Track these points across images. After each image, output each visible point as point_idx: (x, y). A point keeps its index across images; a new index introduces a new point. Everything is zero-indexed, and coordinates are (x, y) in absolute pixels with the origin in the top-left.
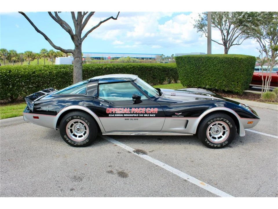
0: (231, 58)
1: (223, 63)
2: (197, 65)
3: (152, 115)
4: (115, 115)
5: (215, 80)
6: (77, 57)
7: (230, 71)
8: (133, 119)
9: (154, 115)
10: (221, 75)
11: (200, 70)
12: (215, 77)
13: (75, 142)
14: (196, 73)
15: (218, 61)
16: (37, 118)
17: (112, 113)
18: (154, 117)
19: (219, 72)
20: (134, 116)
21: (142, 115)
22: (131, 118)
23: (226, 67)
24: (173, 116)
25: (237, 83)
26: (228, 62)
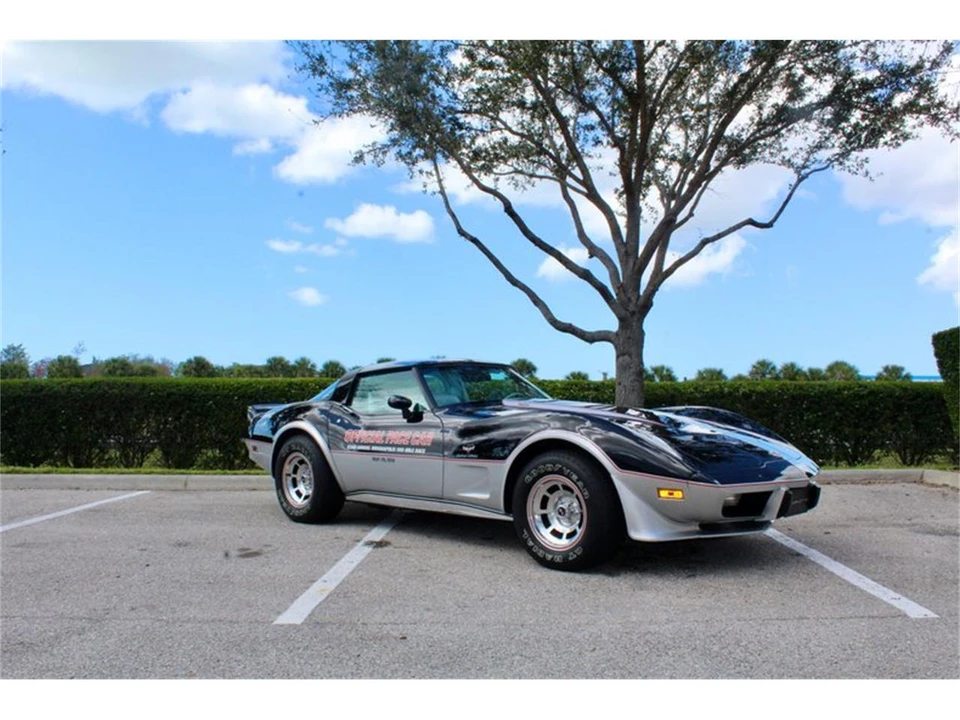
3: (420, 451)
4: (360, 447)
8: (386, 459)
9: (424, 451)
17: (354, 443)
20: (387, 452)
21: (403, 450)
22: (384, 457)
24: (459, 455)
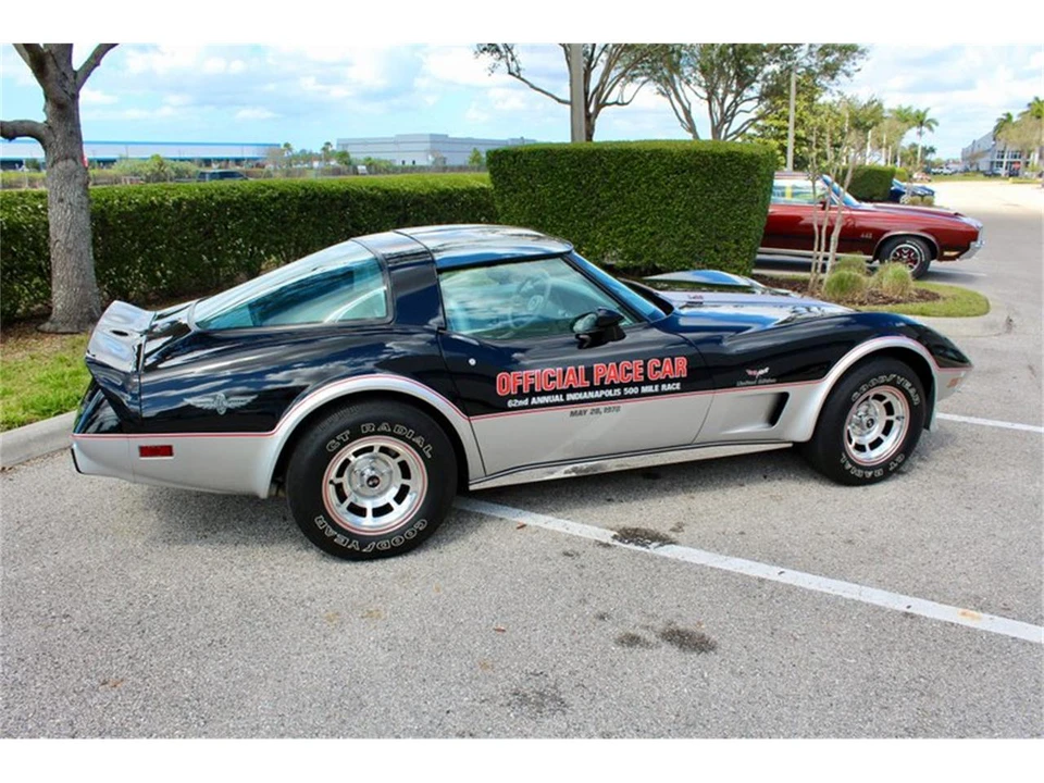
0: (714, 156)
1: (684, 171)
2: (584, 182)
3: (670, 387)
4: (534, 401)
5: (652, 234)
6: (67, 158)
7: (712, 201)
8: (602, 410)
9: (678, 386)
10: (677, 217)
11: (594, 202)
12: (653, 223)
13: (364, 540)
14: (579, 210)
15: (665, 164)
16: (167, 451)
17: (520, 395)
18: (676, 392)
19: (668, 204)
20: (604, 399)
21: (634, 390)
22: (595, 408)
23: (696, 187)
24: (742, 383)
25: (737, 242)
26: (705, 170)
